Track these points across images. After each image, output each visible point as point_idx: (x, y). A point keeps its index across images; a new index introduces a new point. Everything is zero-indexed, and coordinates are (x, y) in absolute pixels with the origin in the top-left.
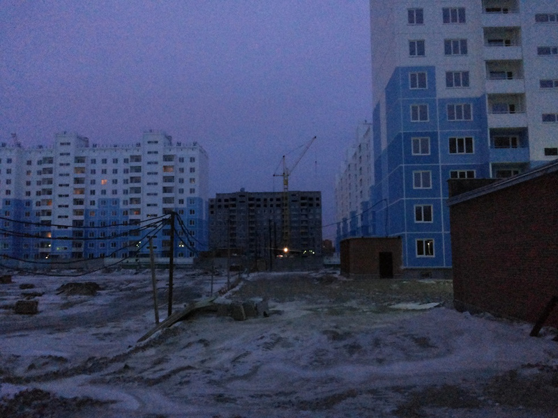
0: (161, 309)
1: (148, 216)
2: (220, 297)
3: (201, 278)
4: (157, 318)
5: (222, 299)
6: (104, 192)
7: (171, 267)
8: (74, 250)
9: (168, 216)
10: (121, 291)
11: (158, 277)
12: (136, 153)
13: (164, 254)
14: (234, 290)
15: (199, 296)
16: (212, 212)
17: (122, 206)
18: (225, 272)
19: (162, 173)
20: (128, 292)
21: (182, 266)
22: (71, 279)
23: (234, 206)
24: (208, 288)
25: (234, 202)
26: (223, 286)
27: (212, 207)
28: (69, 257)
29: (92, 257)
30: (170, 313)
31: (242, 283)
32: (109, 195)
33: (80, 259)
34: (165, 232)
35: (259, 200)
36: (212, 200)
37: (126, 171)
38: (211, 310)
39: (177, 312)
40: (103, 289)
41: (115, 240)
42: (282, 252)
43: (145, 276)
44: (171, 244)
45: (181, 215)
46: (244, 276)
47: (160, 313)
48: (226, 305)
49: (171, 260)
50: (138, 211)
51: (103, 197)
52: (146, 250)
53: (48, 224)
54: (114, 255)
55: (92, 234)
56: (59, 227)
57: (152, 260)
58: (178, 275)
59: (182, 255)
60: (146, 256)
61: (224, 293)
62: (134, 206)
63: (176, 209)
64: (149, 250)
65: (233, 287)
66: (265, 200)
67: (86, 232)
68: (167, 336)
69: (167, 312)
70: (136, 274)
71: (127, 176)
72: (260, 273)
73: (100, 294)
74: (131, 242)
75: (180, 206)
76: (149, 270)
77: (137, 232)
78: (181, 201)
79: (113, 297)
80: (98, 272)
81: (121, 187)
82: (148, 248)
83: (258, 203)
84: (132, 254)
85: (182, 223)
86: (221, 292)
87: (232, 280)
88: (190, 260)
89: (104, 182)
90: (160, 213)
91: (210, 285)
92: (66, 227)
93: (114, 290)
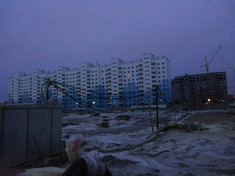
0: (154, 126)
1: (146, 88)
2: (179, 122)
3: (170, 113)
4: (153, 130)
5: (180, 123)
6: (129, 80)
7: (157, 109)
8: (120, 103)
9: (154, 88)
10: (138, 119)
11: (152, 113)
12: (140, 64)
13: (154, 104)
14: (185, 118)
15: (170, 121)
16: (173, 85)
17: (136, 85)
18: (181, 111)
19: (151, 71)
20: (141, 119)
21: (162, 109)
22: (119, 114)
23: (183, 81)
24: (173, 118)
25: (183, 80)
26: (180, 117)
27: (173, 83)
28: (118, 106)
29: (127, 105)
30: (158, 128)
31: (189, 116)
32: (131, 81)
33: (122, 107)
34: (154, 95)
35: (194, 78)
36: (173, 80)
37: (137, 71)
38: (175, 127)
39: (161, 127)
40: (131, 118)
41: (134, 99)
42: (207, 101)
43: (147, 113)
44: (157, 99)
45: (159, 87)
46: (190, 112)
47: (154, 128)
48: (182, 125)
49: (157, 106)
50: (143, 87)
51: (129, 82)
52: (147, 102)
53: (111, 94)
54: (134, 105)
55: (126, 97)
56: (114, 94)
57: (149, 106)
58: (160, 112)
59: (161, 104)
60: (147, 104)
61: (181, 120)
62: (141, 85)
63: (157, 85)
64: (148, 102)
65: (185, 117)
66: (198, 78)
67: (124, 96)
68: (157, 137)
69: (157, 127)
70: (143, 112)
71: (138, 73)
72: (197, 111)
73: (130, 120)
74: (140, 99)
75: (159, 83)
76: (149, 110)
77: (142, 95)
78: (160, 81)
79: (135, 121)
80: (129, 111)
81: (135, 77)
82: (147, 101)
83: (194, 79)
84: (141, 104)
85: (160, 90)
86: (179, 120)
87: (184, 114)
88: (165, 106)
89: (129, 76)
90: (151, 87)
91: (174, 117)
92: (117, 94)
93: (136, 118)
